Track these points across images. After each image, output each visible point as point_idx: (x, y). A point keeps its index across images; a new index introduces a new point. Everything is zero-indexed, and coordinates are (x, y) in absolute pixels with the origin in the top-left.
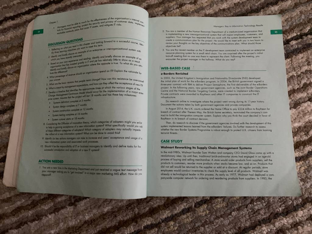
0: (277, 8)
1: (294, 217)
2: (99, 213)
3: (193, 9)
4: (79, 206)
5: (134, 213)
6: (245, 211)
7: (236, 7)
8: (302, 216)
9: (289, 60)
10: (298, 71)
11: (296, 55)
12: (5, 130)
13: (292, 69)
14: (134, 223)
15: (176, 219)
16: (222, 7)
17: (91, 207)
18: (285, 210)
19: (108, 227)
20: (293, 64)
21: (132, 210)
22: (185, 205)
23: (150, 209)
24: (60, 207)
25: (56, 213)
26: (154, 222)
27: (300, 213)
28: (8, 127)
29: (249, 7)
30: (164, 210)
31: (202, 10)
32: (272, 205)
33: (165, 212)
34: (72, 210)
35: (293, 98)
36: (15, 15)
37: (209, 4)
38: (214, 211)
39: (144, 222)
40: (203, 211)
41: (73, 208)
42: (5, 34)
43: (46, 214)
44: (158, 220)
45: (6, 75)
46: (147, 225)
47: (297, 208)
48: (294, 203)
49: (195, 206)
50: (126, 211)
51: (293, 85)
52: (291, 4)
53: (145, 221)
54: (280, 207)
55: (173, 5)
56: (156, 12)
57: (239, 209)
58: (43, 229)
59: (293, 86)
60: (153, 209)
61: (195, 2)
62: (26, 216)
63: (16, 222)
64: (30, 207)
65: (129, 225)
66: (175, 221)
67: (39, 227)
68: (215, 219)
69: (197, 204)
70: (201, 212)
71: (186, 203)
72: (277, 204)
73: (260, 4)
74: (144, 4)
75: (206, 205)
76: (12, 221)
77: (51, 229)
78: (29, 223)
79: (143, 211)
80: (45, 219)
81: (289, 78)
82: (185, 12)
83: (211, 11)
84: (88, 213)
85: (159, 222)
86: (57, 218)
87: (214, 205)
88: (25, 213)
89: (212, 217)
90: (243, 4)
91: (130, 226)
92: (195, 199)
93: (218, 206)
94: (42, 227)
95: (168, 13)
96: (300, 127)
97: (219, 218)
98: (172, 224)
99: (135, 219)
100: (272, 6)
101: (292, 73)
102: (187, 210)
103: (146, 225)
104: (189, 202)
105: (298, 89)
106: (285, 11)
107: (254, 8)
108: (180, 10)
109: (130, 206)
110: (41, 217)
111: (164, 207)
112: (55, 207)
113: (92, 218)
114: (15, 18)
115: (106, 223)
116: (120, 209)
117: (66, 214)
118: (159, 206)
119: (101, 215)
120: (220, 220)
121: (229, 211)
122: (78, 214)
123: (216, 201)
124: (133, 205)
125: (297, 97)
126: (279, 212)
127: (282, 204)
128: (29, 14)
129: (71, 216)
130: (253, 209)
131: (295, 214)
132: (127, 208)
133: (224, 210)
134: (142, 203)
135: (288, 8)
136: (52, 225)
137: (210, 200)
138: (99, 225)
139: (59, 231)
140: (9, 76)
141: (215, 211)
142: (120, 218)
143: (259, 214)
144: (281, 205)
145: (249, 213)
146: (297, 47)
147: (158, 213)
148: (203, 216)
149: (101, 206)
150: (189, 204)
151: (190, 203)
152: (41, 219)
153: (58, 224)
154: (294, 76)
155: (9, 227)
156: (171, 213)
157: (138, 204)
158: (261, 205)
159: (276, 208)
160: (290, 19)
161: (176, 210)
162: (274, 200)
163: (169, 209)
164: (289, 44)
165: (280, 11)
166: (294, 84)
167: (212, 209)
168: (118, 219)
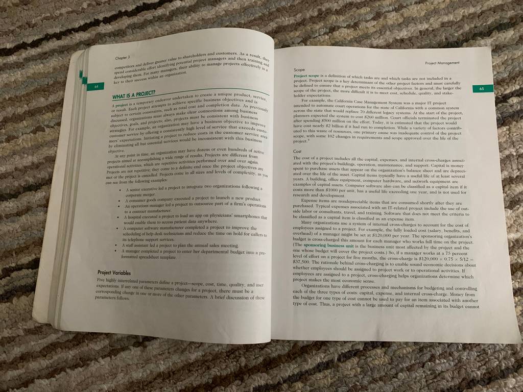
0: (490, 42)
1: (500, 387)
2: (182, 361)
3: (352, 37)
4: (151, 347)
5: (239, 365)
6: (419, 373)
7: (422, 38)
8: (514, 387)
9: (505, 128)
10: (520, 147)
11: (517, 122)
12: (38, 218)
13: (509, 144)
14: (237, 382)
15: (306, 378)
16: (398, 36)
17: (170, 351)
18: (487, 375)
19: (195, 386)
20: (511, 135)
21: (236, 360)
22: (323, 357)
23: (265, 360)
24: (119, 347)
25: (113, 356)
26: (271, 382)
27: (511, 382)
28: (42, 213)
29: (443, 37)
30: (289, 362)
31: (366, 39)
32: (465, 365)
33: (289, 367)
34: (139, 353)
35: (508, 192)
36: (62, 32)
37: (378, 29)
38: (369, 370)
39: (255, 380)
40: (351, 369)
41: (141, 351)
42: (44, 61)
43: (97, 358)
44: (277, 378)
45: (43, 128)
46: (259, 386)
47: (506, 374)
48: (502, 365)
49: (339, 360)
50: (227, 360)
51: (510, 170)
52: (514, 37)
53: (257, 379)
54: (477, 370)
55: (319, 29)
56: (291, 39)
57: (410, 369)
58: (90, 382)
59: (509, 172)
60: (270, 360)
61: (355, 26)
62: (63, 357)
63: (47, 367)
64: (71, 344)
65: (230, 384)
66: (305, 381)
67: (84, 378)
68: (370, 383)
69: (342, 356)
70: (348, 370)
71: (325, 353)
72: (474, 365)
73: (462, 34)
74: (271, 24)
75: (357, 359)
76: (42, 366)
77: (103, 383)
78: (68, 370)
79: (253, 363)
80: (95, 366)
81: (504, 158)
82: (338, 41)
83: (381, 41)
84: (164, 360)
85: (279, 382)
86: (114, 365)
87: (369, 359)
88: (62, 353)
89: (365, 379)
90: (434, 32)
91: (232, 386)
92: (339, 348)
93: (377, 362)
94: (88, 378)
95: (311, 41)
96: (517, 241)
97: (378, 381)
98: (300, 387)
99: (240, 375)
100: (482, 38)
101: (508, 150)
102: (326, 365)
103: (257, 385)
104: (329, 353)
105: (517, 176)
106: (504, 47)
107: (451, 40)
108: (330, 37)
109: (233, 353)
110: (88, 362)
111: (288, 358)
112: (112, 347)
113: (170, 369)
114: (63, 37)
115: (192, 378)
116: (216, 357)
117: (128, 359)
118: (280, 356)
119: (185, 365)
120: (378, 384)
121: (394, 371)
122: (148, 360)
123: (373, 352)
124: (238, 352)
125: (515, 190)
126: (477, 378)
127: (482, 365)
128: (84, 31)
129: (137, 364)
130: (433, 371)
131: (502, 382)
132: (228, 356)
133: (386, 369)
134: (252, 350)
135: (508, 42)
136: (105, 375)
137: (363, 351)
138: (182, 381)
139: (115, 387)
140: (47, 130)
141: (371, 369)
142: (215, 371)
143: (443, 378)
144: (479, 367)
145: (427, 377)
146: (519, 107)
147: (278, 368)
148: (351, 376)
149: (185, 349)
150: (329, 356)
151: (331, 354)
152: (88, 365)
153: (114, 375)
154: (512, 154)
155: (37, 375)
156: (299, 369)
157: (247, 351)
158: (447, 364)
159: (472, 371)
160: (510, 62)
161: (307, 364)
162: (469, 358)
163: (296, 362)
164: (507, 102)
165: (494, 48)
166: (512, 168)
167: (365, 366)
168: (213, 373)
